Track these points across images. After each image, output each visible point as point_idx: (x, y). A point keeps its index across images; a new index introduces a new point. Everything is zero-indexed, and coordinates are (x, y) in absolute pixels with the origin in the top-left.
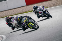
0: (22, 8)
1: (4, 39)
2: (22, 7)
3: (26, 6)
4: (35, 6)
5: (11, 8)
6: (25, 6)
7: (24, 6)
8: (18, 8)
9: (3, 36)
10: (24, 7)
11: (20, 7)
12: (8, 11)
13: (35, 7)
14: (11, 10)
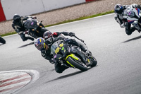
0: (76, 7)
1: (35, 79)
2: (75, 5)
3: (85, 3)
4: (118, 7)
5: (51, 9)
6: (83, 4)
7: (80, 4)
8: (67, 7)
9: (32, 71)
10: (81, 6)
11: (71, 6)
12: (44, 15)
13: (118, 9)
14: (52, 13)
